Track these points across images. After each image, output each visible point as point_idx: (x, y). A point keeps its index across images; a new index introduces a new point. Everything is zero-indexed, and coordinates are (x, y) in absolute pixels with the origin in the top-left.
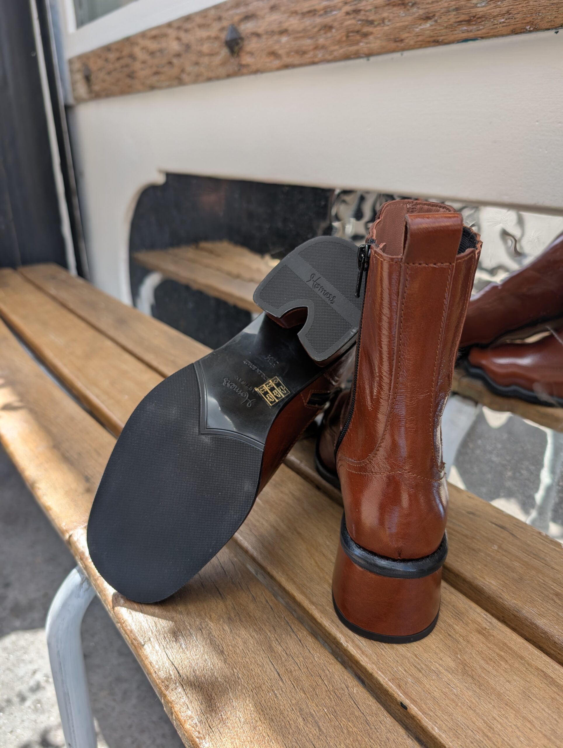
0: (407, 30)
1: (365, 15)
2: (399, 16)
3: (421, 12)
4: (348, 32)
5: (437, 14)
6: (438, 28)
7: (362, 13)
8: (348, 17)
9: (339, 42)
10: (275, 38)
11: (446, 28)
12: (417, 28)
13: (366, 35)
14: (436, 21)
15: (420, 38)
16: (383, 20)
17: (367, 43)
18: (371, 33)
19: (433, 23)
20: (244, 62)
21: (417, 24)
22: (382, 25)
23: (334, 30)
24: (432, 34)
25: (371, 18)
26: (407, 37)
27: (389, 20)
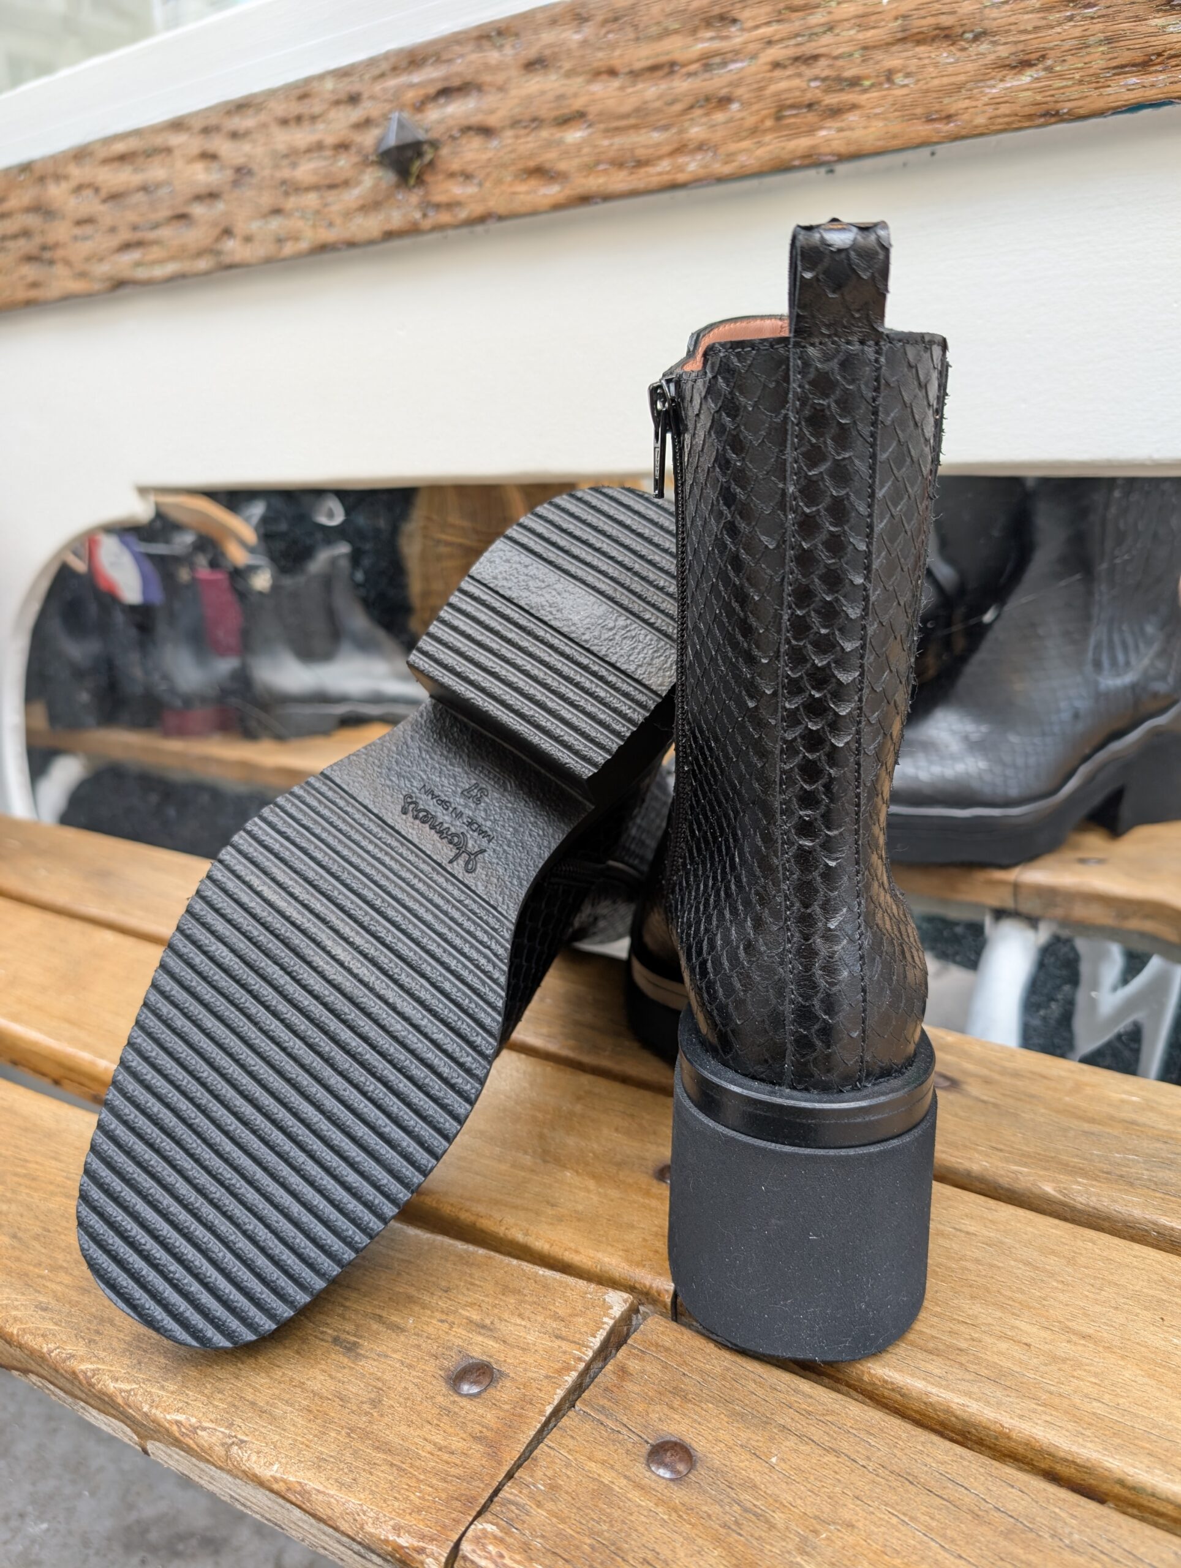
0: (963, 91)
1: (830, 66)
2: (936, 65)
3: (1003, 51)
4: (781, 108)
5: (1051, 54)
6: (1058, 83)
7: (823, 62)
8: (778, 73)
9: (754, 131)
10: (545, 134)
11: (1081, 82)
12: (994, 86)
13: (836, 112)
14: (1049, 69)
15: (1004, 109)
16: (889, 76)
17: (841, 130)
18: (854, 107)
19: (1042, 74)
20: (439, 198)
21: (992, 78)
22: (886, 86)
23: (735, 106)
24: (1039, 98)
25: (848, 74)
26: (967, 108)
27: (908, 75)
